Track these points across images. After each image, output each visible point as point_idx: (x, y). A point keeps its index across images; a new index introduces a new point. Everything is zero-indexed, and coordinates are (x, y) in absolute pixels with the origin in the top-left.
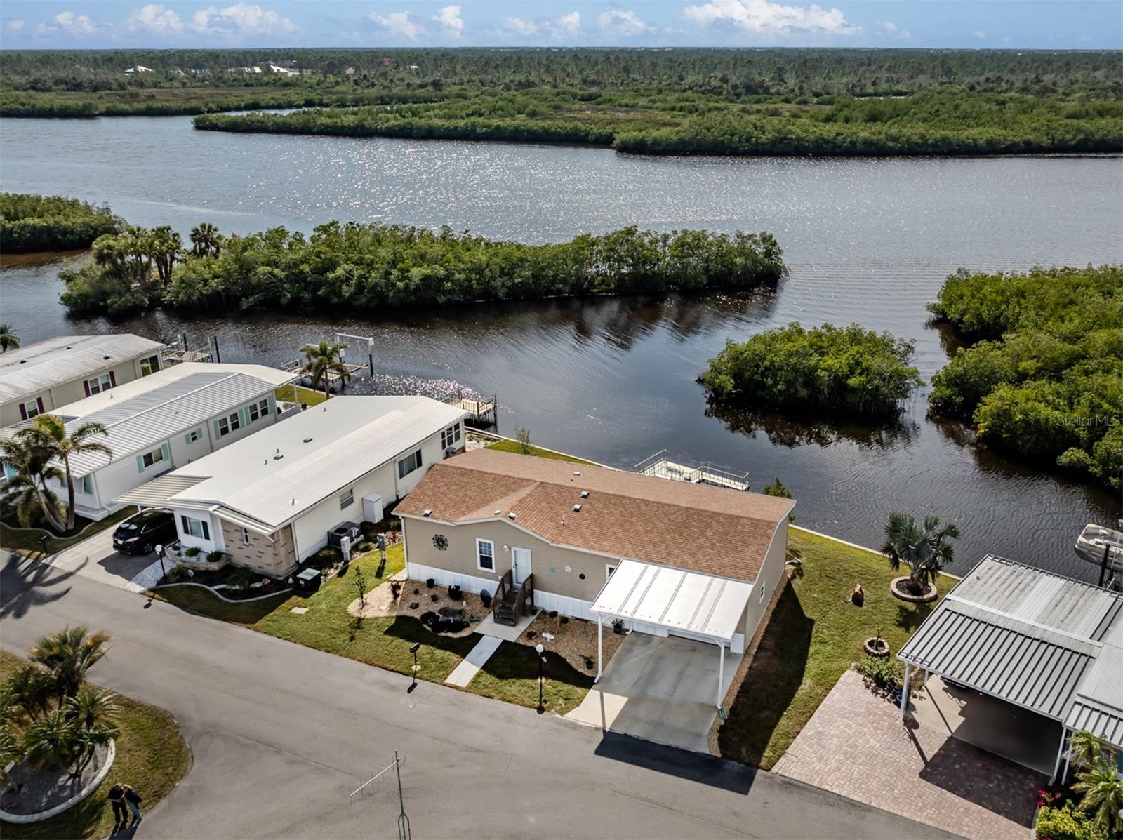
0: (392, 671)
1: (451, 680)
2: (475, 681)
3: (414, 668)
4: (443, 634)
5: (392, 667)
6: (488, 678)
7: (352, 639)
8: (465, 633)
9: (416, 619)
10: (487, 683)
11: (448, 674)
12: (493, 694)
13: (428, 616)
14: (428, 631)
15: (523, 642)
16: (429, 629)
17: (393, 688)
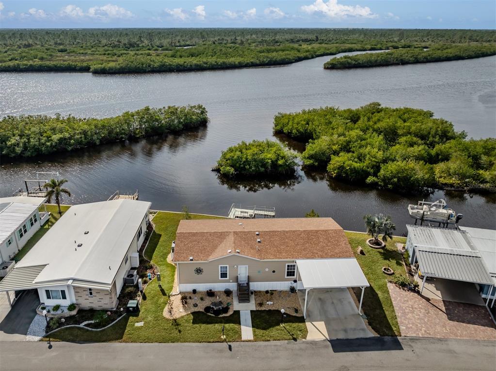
0: (213, 342)
1: (244, 338)
2: (255, 335)
3: (222, 337)
4: (221, 316)
5: (212, 340)
6: (260, 332)
7: (180, 331)
8: (230, 313)
9: (202, 312)
10: (261, 334)
11: (241, 336)
12: (269, 339)
13: (208, 309)
14: (213, 316)
15: (260, 309)
16: (212, 315)
17: (221, 351)
